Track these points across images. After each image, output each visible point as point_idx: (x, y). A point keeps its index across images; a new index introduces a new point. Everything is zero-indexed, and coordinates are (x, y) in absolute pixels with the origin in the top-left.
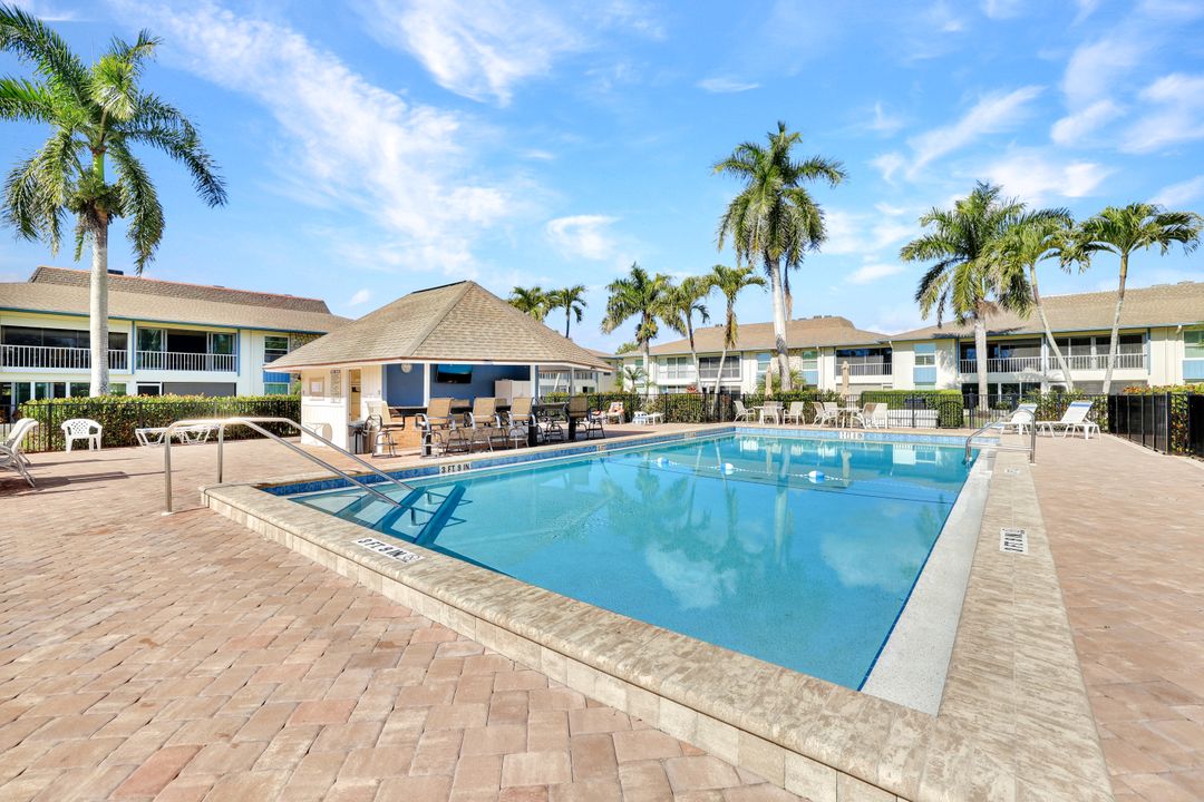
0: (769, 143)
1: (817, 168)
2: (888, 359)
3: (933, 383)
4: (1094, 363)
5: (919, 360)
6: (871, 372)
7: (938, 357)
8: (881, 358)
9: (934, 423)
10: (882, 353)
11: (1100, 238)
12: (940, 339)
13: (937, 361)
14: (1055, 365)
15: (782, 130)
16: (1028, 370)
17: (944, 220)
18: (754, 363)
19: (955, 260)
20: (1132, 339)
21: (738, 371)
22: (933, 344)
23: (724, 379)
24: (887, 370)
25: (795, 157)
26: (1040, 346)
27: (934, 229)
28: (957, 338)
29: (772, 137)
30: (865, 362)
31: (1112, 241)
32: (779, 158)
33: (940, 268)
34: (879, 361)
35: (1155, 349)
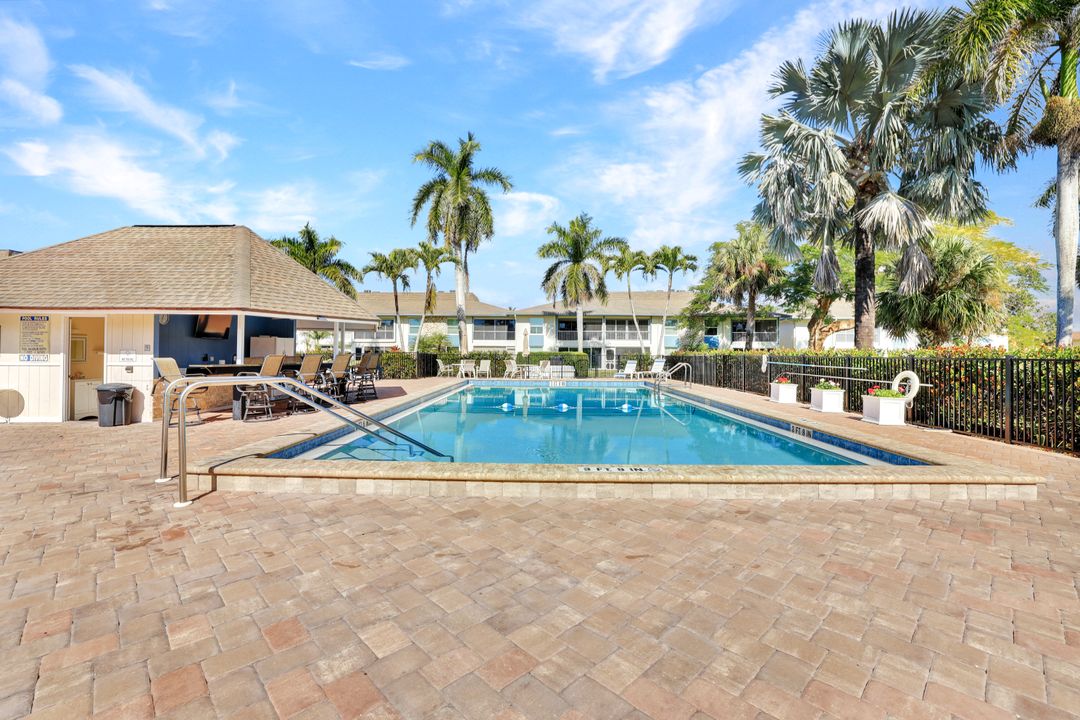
0: (459, 147)
1: (493, 176)
2: (511, 327)
3: (541, 347)
4: (627, 336)
5: (533, 330)
6: (498, 337)
7: (544, 327)
8: (506, 327)
9: (573, 374)
10: (508, 324)
11: (663, 263)
12: (547, 315)
13: (544, 330)
14: (610, 336)
15: (470, 139)
16: (594, 339)
17: (562, 233)
18: (406, 327)
19: (566, 262)
20: (644, 322)
21: (392, 333)
22: (542, 319)
23: (380, 340)
24: (511, 336)
25: (478, 164)
26: (601, 324)
27: (554, 237)
28: (557, 315)
29: (462, 143)
30: (495, 330)
31: (667, 265)
32: (465, 161)
33: (557, 265)
34: (504, 330)
35: (655, 329)
